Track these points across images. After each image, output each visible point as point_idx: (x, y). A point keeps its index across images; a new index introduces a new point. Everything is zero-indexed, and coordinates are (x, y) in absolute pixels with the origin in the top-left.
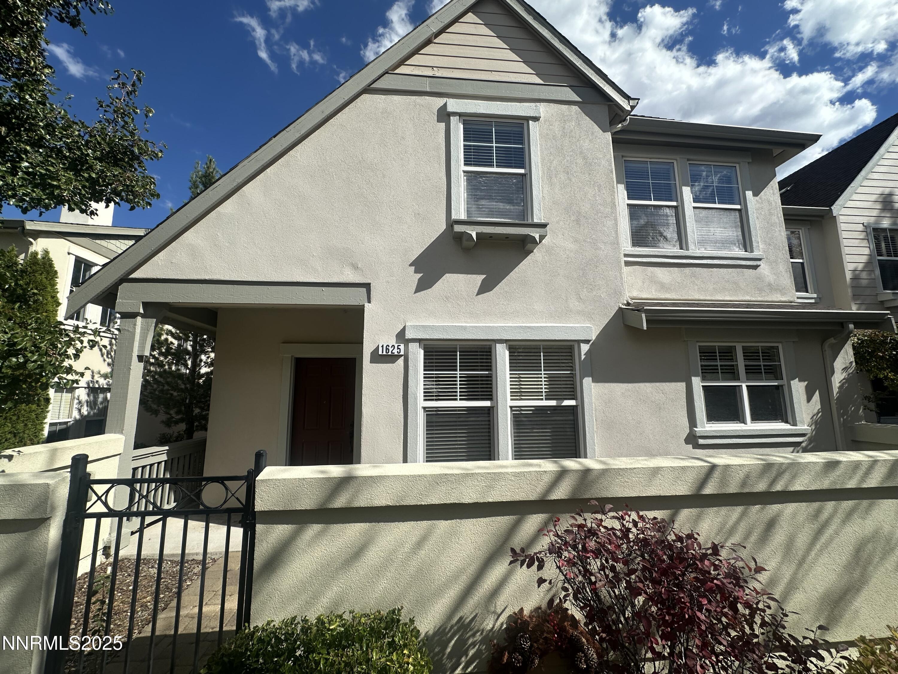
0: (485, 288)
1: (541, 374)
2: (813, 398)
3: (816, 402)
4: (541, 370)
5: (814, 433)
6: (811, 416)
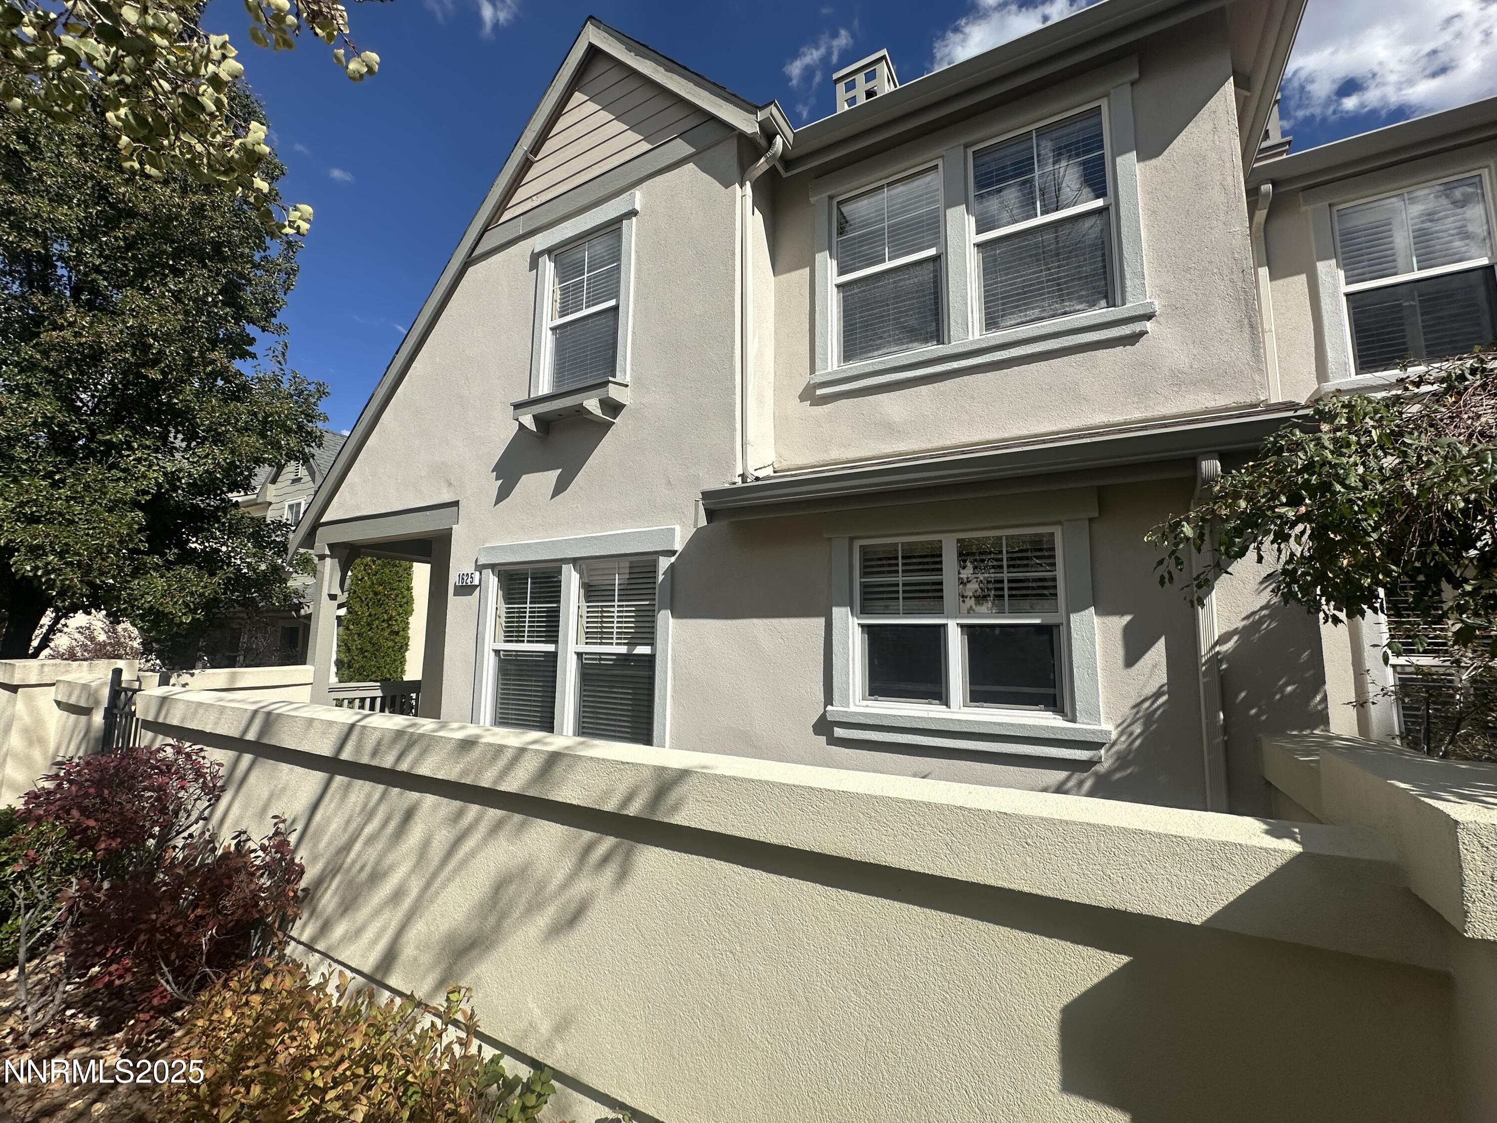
0: (561, 487)
1: (613, 606)
2: (1147, 656)
3: (1155, 666)
4: (614, 601)
5: (1138, 743)
6: (1132, 703)
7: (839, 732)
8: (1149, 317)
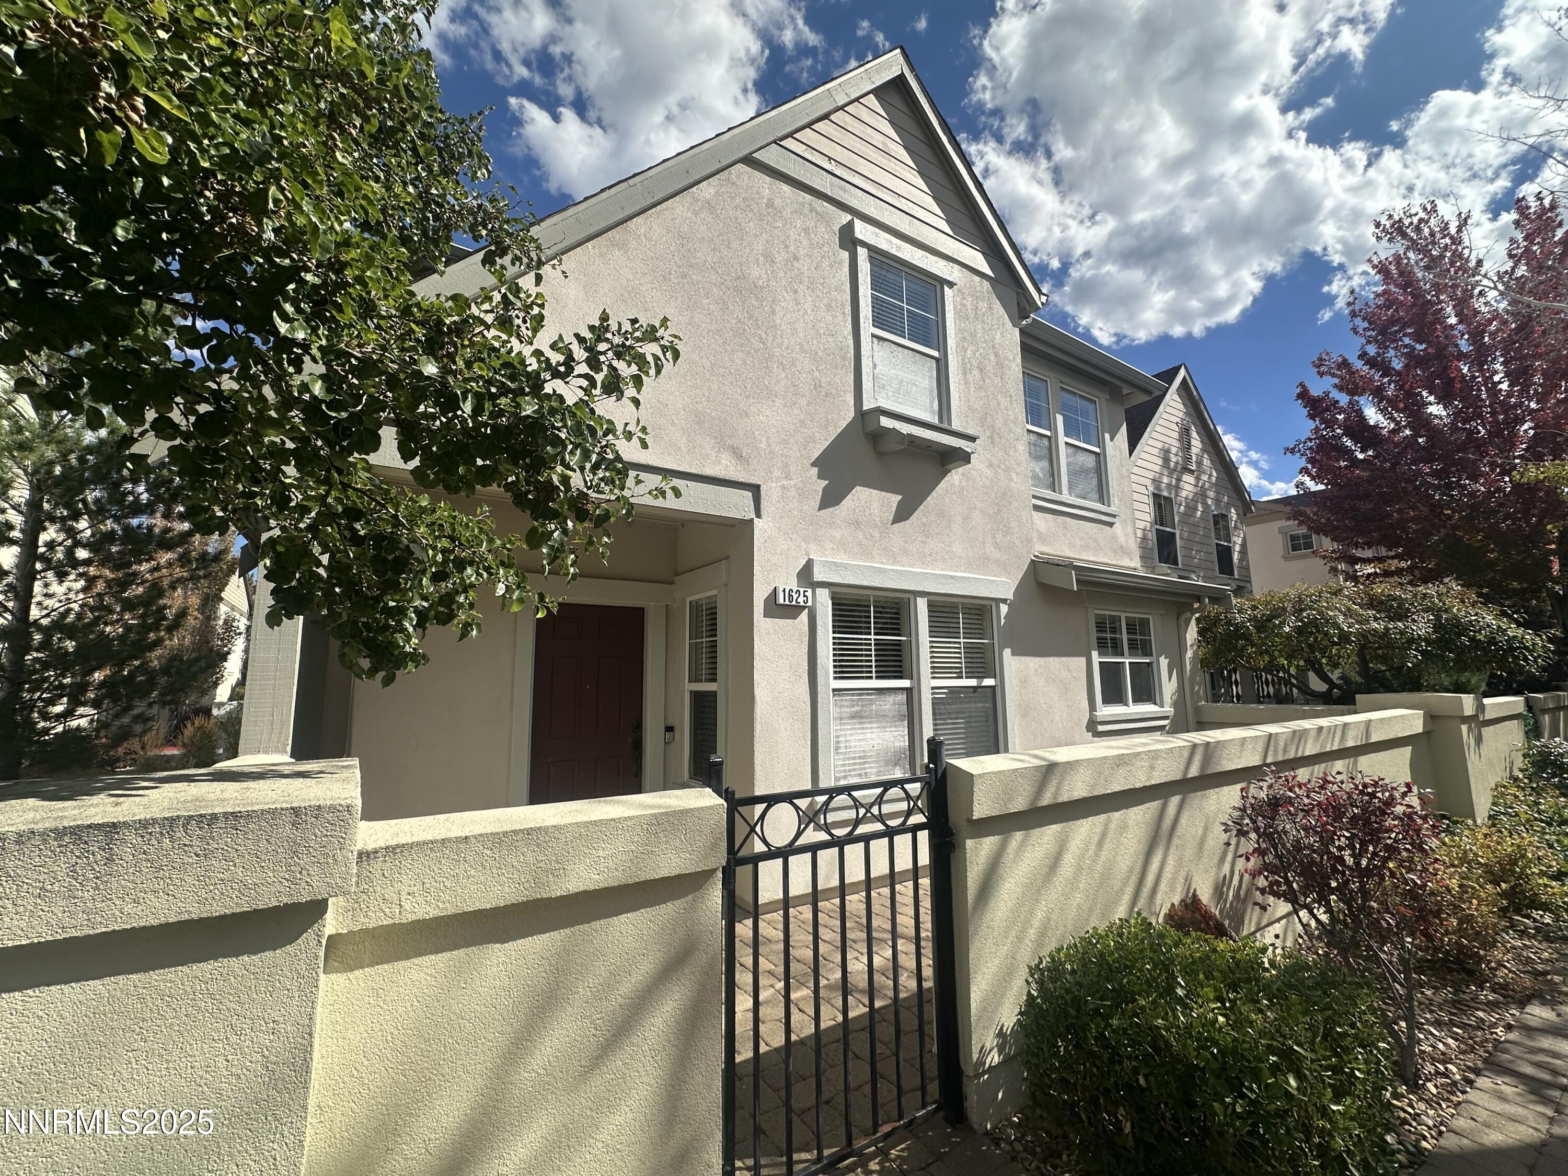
0: (901, 514)
1: (959, 643)
2: (1173, 676)
3: (1175, 680)
4: (959, 638)
5: (1174, 714)
7: (1101, 728)
8: (1114, 516)
